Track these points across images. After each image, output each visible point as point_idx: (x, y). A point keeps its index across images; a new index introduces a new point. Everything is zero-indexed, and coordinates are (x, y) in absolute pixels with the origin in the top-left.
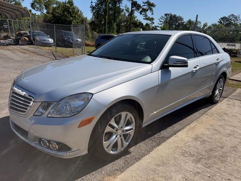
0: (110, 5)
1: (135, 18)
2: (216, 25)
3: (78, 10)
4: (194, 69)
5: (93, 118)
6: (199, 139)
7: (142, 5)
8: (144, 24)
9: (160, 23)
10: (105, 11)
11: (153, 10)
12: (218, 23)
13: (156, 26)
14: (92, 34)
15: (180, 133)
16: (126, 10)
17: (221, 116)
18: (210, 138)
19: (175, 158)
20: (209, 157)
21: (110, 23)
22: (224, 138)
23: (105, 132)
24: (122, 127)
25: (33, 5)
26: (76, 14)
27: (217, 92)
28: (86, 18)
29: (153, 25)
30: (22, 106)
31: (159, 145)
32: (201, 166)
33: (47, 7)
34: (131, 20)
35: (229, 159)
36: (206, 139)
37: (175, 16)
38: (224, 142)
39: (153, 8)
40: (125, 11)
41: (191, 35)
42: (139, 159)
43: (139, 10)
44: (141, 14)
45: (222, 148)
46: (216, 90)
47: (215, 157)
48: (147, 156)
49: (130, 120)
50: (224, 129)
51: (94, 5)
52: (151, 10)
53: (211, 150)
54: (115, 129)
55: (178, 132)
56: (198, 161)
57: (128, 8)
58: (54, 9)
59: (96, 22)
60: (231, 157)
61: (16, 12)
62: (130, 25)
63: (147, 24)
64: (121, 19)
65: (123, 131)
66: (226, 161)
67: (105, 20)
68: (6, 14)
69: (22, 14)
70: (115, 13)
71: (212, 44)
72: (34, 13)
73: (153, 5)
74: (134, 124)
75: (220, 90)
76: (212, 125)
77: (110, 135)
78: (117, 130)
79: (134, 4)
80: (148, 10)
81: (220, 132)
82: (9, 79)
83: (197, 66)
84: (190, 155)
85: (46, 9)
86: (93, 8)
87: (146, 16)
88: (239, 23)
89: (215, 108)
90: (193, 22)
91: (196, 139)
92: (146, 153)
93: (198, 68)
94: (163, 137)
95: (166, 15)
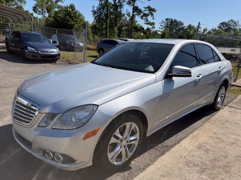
0: (112, 10)
1: (136, 23)
2: (216, 30)
3: (80, 15)
4: (197, 78)
5: (98, 130)
6: (203, 148)
7: (143, 10)
8: (145, 29)
9: (161, 27)
10: (107, 16)
11: (154, 15)
12: (217, 28)
13: (156, 31)
14: (94, 38)
15: (183, 141)
16: (128, 15)
17: (224, 124)
18: (213, 147)
19: (180, 169)
20: (213, 167)
21: (111, 27)
22: (228, 147)
23: (110, 143)
24: (126, 138)
25: (35, 9)
26: (78, 18)
27: (219, 100)
28: (88, 22)
29: (154, 30)
30: (24, 112)
31: (162, 154)
32: (205, 177)
33: (48, 11)
34: (132, 25)
35: (233, 169)
36: (209, 148)
37: (175, 21)
38: (228, 151)
39: (154, 13)
40: (126, 15)
41: (193, 44)
42: (144, 169)
43: (140, 15)
44: (142, 18)
45: (226, 157)
46: (218, 97)
47: (219, 167)
48: (152, 166)
49: (135, 130)
50: (227, 138)
51: (95, 9)
52: (152, 14)
53: (215, 160)
54: (120, 140)
55: (181, 141)
56: (203, 171)
57: (129, 13)
58: (56, 13)
59: (98, 26)
60: (234, 167)
61: (18, 16)
62: (131, 29)
63: (148, 29)
64: (122, 23)
65: (127, 142)
66: (230, 172)
67: (107, 24)
68: (8, 17)
69: (24, 18)
70: (116, 18)
71: (214, 52)
72: (36, 16)
73: (154, 10)
74: (138, 134)
75: (222, 97)
76: (215, 133)
77: (114, 145)
78: (121, 141)
79: (136, 9)
80: (149, 15)
81: (223, 141)
82: (11, 84)
83: (200, 75)
84: (195, 165)
85: (48, 13)
86: (95, 12)
87: (147, 20)
88: (238, 28)
89: (217, 116)
90: (193, 27)
91: (200, 147)
92: (150, 163)
93: (201, 76)
94: (167, 146)
95: (167, 19)
